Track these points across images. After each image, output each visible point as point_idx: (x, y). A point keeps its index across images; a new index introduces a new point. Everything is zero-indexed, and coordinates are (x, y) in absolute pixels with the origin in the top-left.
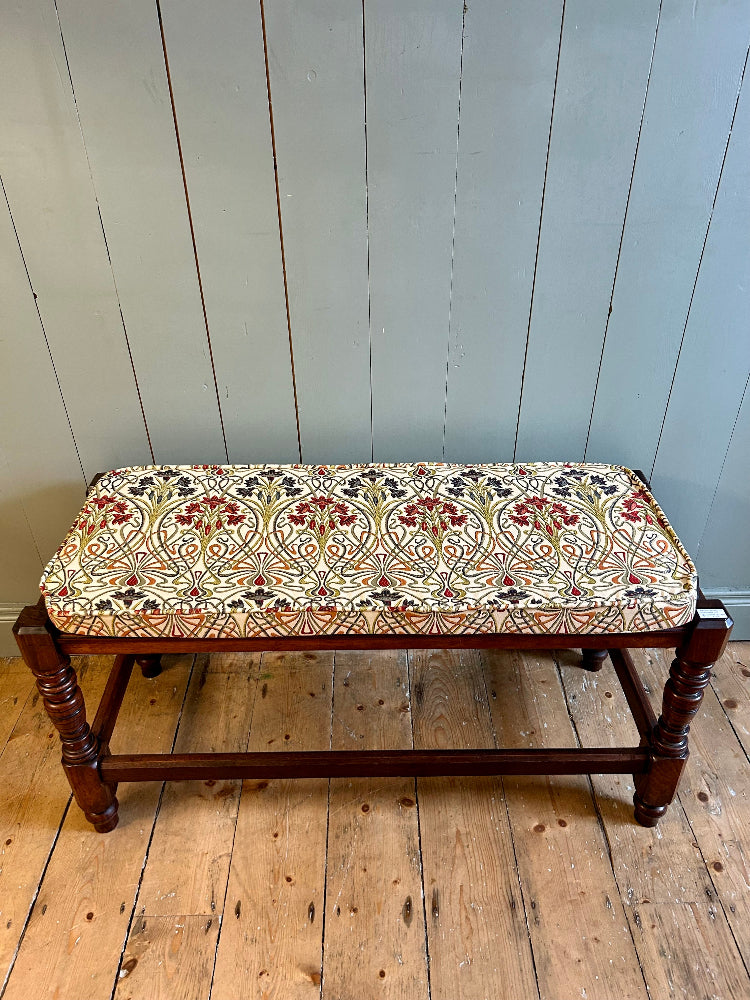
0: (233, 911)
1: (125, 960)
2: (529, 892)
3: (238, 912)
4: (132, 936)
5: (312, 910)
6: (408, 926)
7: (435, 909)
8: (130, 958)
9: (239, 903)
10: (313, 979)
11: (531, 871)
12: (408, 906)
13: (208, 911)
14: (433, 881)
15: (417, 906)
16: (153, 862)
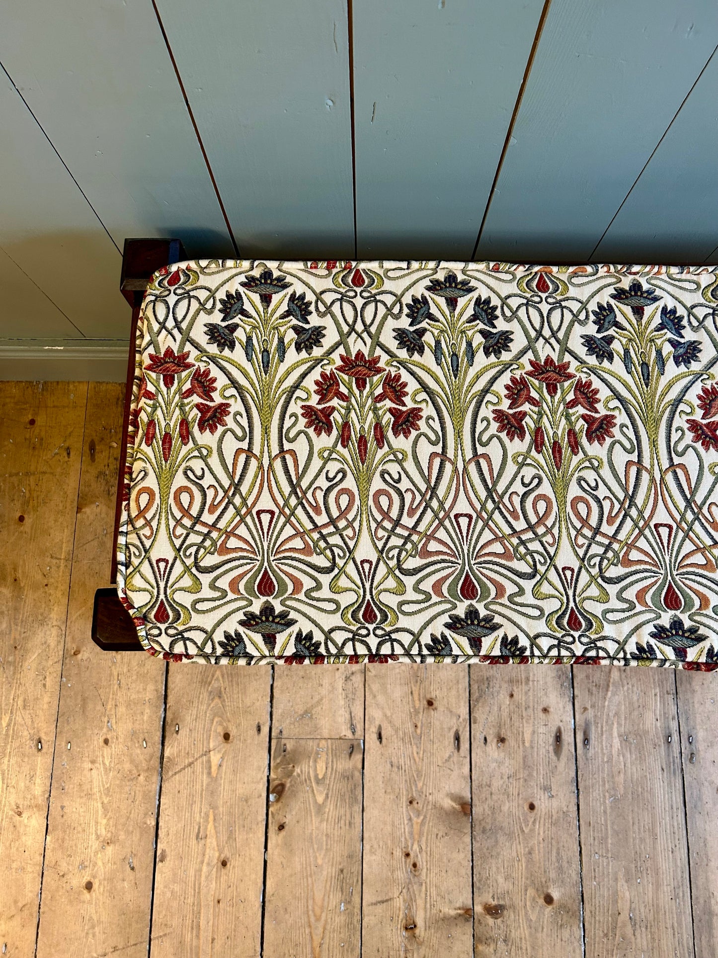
0: (375, 736)
1: (273, 784)
2: (687, 726)
3: (380, 737)
4: (275, 758)
5: (457, 738)
6: (558, 759)
7: (586, 740)
8: (277, 782)
9: (380, 727)
10: (463, 808)
11: (691, 701)
12: (558, 738)
13: (349, 735)
14: (585, 709)
15: (568, 738)
16: (280, 677)
